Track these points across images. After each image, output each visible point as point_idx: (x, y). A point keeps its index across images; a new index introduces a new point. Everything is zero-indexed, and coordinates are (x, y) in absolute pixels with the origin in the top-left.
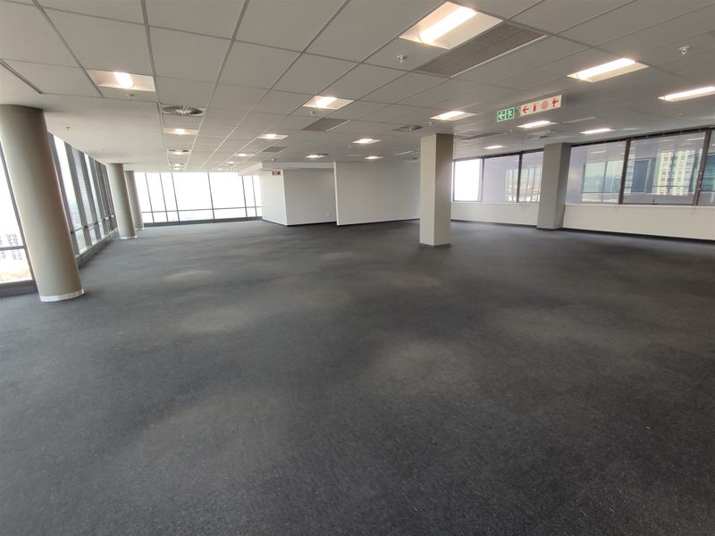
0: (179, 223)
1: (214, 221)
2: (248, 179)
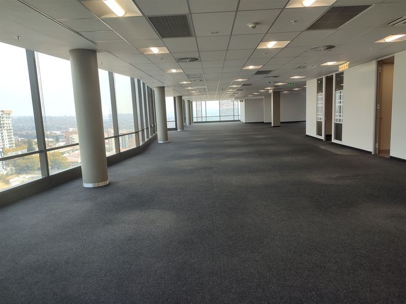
0: (206, 122)
1: (220, 121)
2: (236, 103)
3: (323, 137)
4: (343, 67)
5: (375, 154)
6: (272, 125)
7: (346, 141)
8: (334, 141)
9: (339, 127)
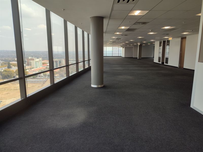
0: (106, 56)
1: (112, 56)
3: (161, 63)
4: (170, 39)
5: (179, 68)
6: (138, 58)
7: (169, 64)
8: (165, 64)
9: (167, 59)
